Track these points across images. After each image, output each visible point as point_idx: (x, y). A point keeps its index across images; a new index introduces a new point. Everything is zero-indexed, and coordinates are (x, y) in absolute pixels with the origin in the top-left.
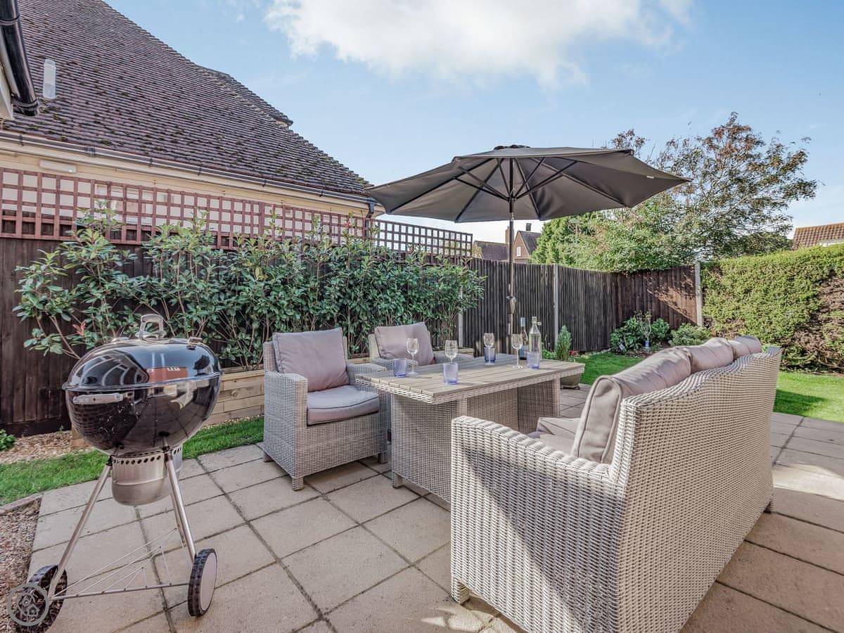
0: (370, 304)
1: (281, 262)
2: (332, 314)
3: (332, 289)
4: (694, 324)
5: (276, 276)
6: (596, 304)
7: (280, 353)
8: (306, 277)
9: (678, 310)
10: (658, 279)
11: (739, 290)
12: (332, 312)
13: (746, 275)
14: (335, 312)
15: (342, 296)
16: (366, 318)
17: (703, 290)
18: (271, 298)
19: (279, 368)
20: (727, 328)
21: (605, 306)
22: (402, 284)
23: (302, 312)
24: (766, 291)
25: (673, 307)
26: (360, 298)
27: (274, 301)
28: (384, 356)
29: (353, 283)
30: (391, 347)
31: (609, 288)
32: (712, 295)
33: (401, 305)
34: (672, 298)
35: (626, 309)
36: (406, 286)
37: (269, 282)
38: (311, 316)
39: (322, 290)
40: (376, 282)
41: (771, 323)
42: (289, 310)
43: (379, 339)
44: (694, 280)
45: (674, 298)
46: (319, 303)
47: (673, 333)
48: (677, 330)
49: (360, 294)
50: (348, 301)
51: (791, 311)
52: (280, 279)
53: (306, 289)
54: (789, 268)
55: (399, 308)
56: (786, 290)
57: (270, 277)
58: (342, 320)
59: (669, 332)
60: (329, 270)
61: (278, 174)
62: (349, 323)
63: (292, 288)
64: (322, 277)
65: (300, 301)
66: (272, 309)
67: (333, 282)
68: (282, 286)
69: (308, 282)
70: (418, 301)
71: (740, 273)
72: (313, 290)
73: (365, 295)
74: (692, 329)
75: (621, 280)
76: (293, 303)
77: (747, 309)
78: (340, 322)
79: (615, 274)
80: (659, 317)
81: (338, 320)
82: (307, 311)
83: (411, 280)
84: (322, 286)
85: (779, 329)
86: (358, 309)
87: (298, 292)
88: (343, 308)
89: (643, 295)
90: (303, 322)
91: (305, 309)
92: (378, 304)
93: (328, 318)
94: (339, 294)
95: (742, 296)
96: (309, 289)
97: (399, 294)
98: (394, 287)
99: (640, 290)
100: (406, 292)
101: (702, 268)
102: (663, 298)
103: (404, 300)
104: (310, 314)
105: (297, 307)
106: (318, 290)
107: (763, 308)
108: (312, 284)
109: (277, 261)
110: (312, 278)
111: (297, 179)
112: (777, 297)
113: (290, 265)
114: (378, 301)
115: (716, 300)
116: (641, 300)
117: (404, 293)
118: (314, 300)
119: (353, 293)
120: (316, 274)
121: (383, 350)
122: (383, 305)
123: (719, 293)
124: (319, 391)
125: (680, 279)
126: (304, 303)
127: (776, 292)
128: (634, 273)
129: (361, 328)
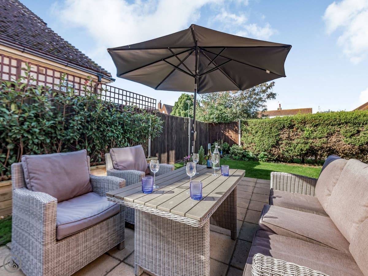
0: (101, 133)
1: (35, 101)
2: (74, 139)
3: (75, 123)
4: (237, 145)
5: (29, 111)
6: (203, 136)
7: (29, 173)
8: (55, 114)
9: (232, 139)
10: (225, 127)
11: (254, 132)
12: (75, 138)
13: (256, 126)
14: (77, 137)
15: (82, 128)
16: (98, 142)
17: (241, 131)
18: (25, 127)
19: (28, 186)
20: (249, 146)
21: (206, 137)
22: (121, 122)
23: (52, 138)
24: (263, 132)
25: (230, 138)
26: (95, 129)
27: (27, 129)
28: (117, 167)
29: (90, 120)
30: (122, 162)
31: (207, 129)
32: (244, 134)
33: (121, 134)
34: (230, 134)
35: (213, 138)
36: (124, 123)
37: (23, 115)
38: (58, 140)
39: (67, 123)
40: (105, 120)
41: (264, 145)
42: (40, 136)
43: (113, 157)
44: (238, 128)
45: (231, 134)
46: (65, 132)
47: (231, 148)
48: (231, 147)
49: (95, 127)
50: (86, 131)
51: (271, 140)
52: (33, 114)
53: (55, 122)
54: (271, 124)
55: (119, 136)
56: (269, 132)
57: (24, 111)
58: (82, 143)
59: (229, 148)
60: (73, 110)
61: (35, 47)
62: (87, 144)
63: (44, 120)
64: (67, 115)
65: (50, 130)
66: (26, 135)
67: (76, 118)
68: (35, 119)
69: (56, 118)
70: (131, 132)
71: (254, 125)
72: (60, 123)
73: (98, 128)
74: (237, 146)
75: (211, 126)
76: (44, 131)
77: (256, 139)
78: (80, 144)
79: (210, 124)
80: (225, 142)
81: (78, 144)
82: (55, 137)
83: (127, 120)
84: (67, 121)
85: (266, 147)
86: (93, 136)
87: (48, 124)
88: (82, 135)
89: (219, 133)
90: (52, 144)
91: (54, 135)
92: (107, 133)
93: (72, 142)
94: (80, 126)
95: (255, 134)
96: (57, 122)
97: (120, 127)
98: (116, 123)
99: (219, 130)
100: (124, 127)
101: (241, 123)
102: (227, 134)
103: (122, 131)
104: (57, 139)
105: (47, 134)
106: (64, 123)
107: (262, 139)
108: (60, 119)
109: (31, 100)
110: (60, 115)
111: (49, 53)
112: (266, 135)
113: (42, 104)
115: (246, 135)
116: (219, 135)
118: (61, 129)
119: (90, 126)
120: (63, 112)
121: (116, 164)
122: (110, 134)
123: (247, 133)
124: (67, 200)
125: (233, 127)
126: (53, 131)
127: (266, 133)
128: (217, 124)
129: (95, 148)
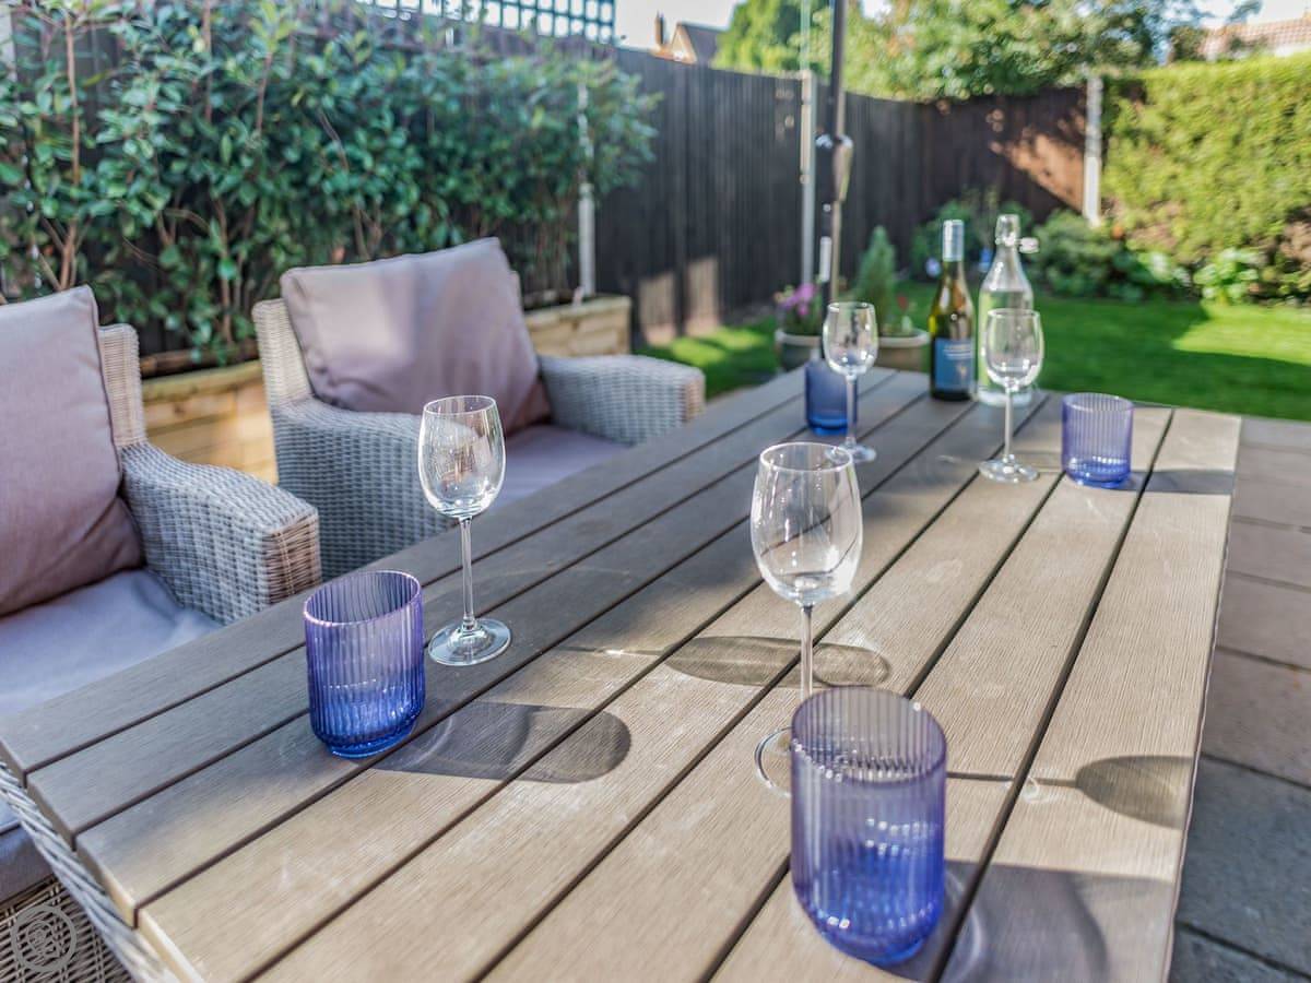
4: (1079, 214)
10: (1014, 117)
11: (1179, 137)
13: (1198, 105)
17: (1103, 140)
20: (1148, 220)
22: (409, 111)
25: (1042, 180)
28: (331, 391)
30: (354, 359)
32: (1122, 149)
34: (1041, 159)
36: (422, 117)
41: (1239, 207)
44: (1086, 121)
48: (1044, 225)
51: (1282, 181)
55: (400, 187)
56: (1277, 137)
71: (1184, 101)
74: (1076, 221)
75: (932, 122)
77: (1194, 182)
79: (921, 106)
80: (1007, 198)
83: (439, 97)
84: (90, 111)
85: (1254, 218)
95: (1184, 151)
100: (425, 139)
101: (1105, 91)
103: (416, 161)
112: (1258, 153)
114: (322, 168)
115: (1131, 159)
117: (418, 139)
119: (225, 141)
123: (1137, 146)
125: (1062, 117)
127: (1257, 140)
128: (962, 103)
